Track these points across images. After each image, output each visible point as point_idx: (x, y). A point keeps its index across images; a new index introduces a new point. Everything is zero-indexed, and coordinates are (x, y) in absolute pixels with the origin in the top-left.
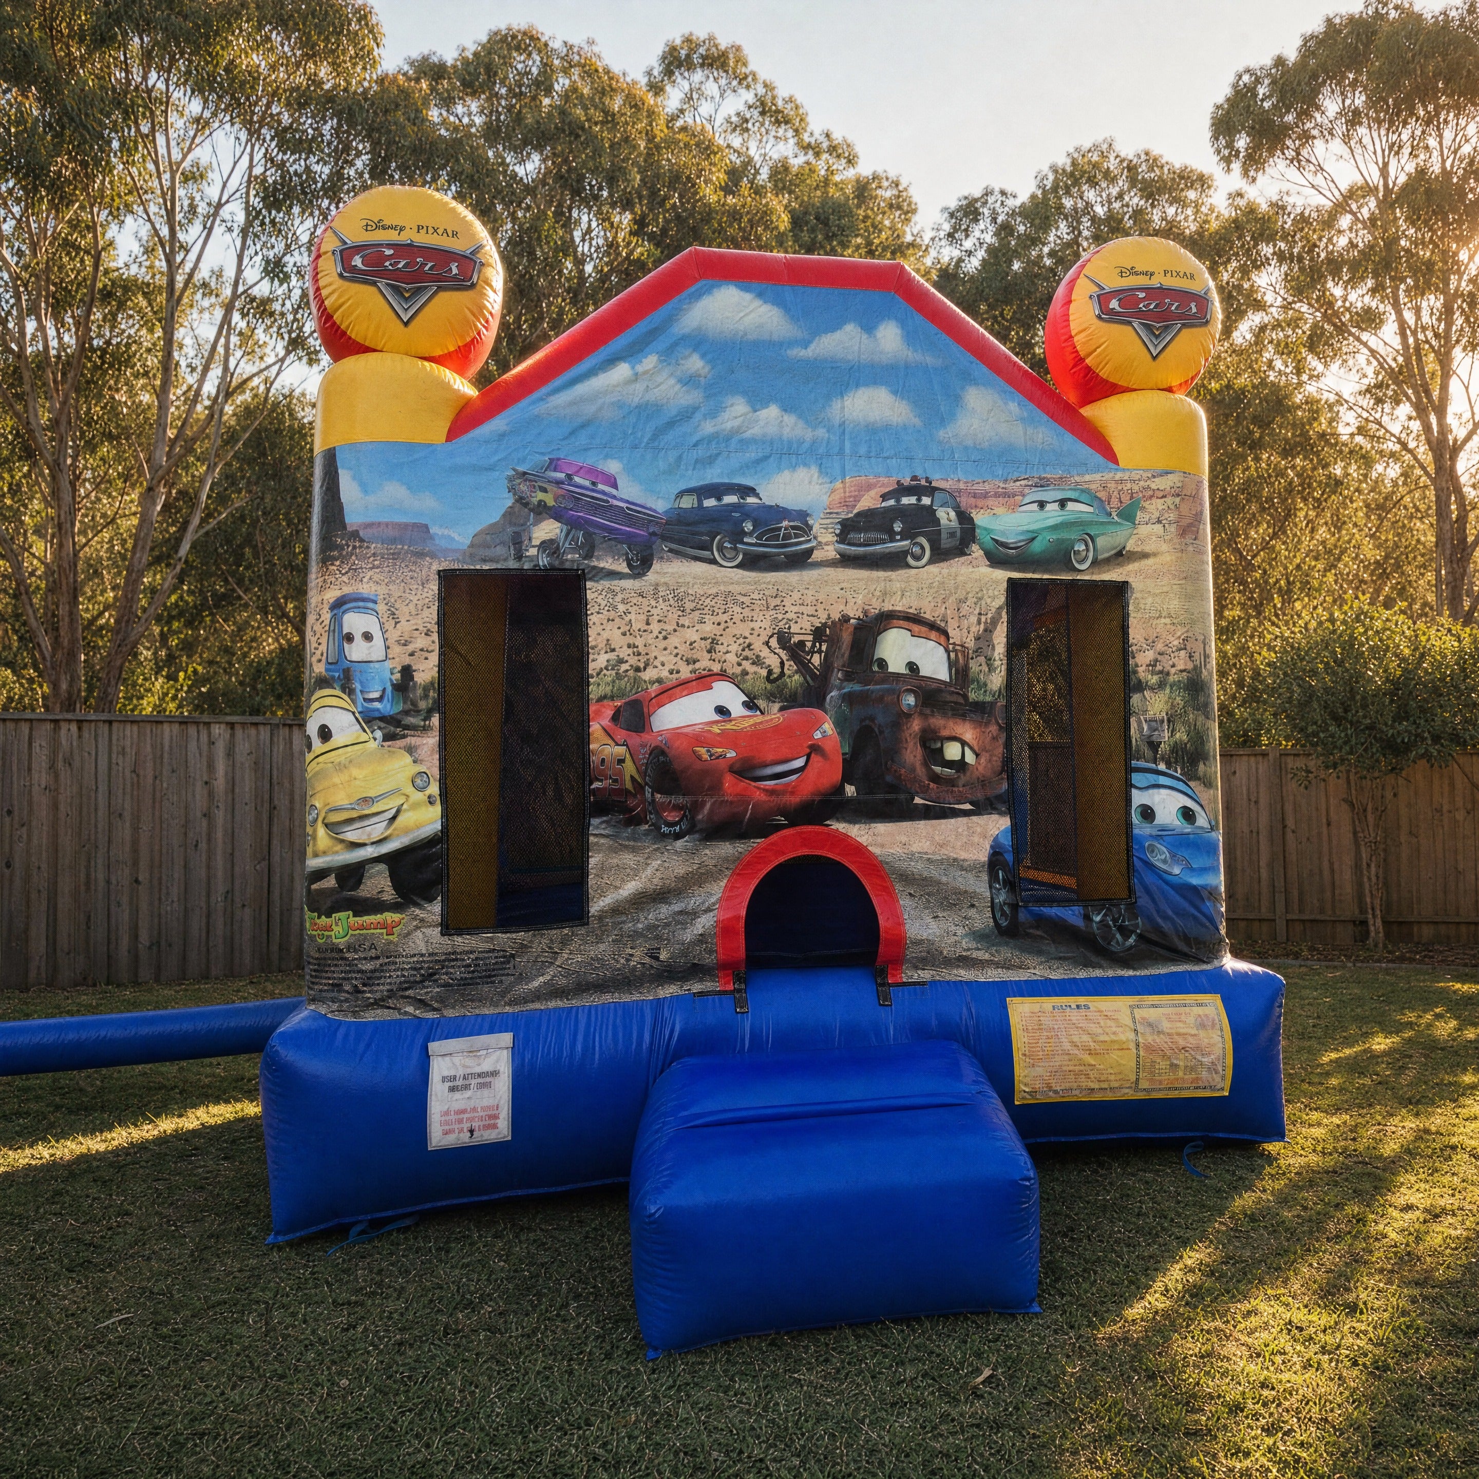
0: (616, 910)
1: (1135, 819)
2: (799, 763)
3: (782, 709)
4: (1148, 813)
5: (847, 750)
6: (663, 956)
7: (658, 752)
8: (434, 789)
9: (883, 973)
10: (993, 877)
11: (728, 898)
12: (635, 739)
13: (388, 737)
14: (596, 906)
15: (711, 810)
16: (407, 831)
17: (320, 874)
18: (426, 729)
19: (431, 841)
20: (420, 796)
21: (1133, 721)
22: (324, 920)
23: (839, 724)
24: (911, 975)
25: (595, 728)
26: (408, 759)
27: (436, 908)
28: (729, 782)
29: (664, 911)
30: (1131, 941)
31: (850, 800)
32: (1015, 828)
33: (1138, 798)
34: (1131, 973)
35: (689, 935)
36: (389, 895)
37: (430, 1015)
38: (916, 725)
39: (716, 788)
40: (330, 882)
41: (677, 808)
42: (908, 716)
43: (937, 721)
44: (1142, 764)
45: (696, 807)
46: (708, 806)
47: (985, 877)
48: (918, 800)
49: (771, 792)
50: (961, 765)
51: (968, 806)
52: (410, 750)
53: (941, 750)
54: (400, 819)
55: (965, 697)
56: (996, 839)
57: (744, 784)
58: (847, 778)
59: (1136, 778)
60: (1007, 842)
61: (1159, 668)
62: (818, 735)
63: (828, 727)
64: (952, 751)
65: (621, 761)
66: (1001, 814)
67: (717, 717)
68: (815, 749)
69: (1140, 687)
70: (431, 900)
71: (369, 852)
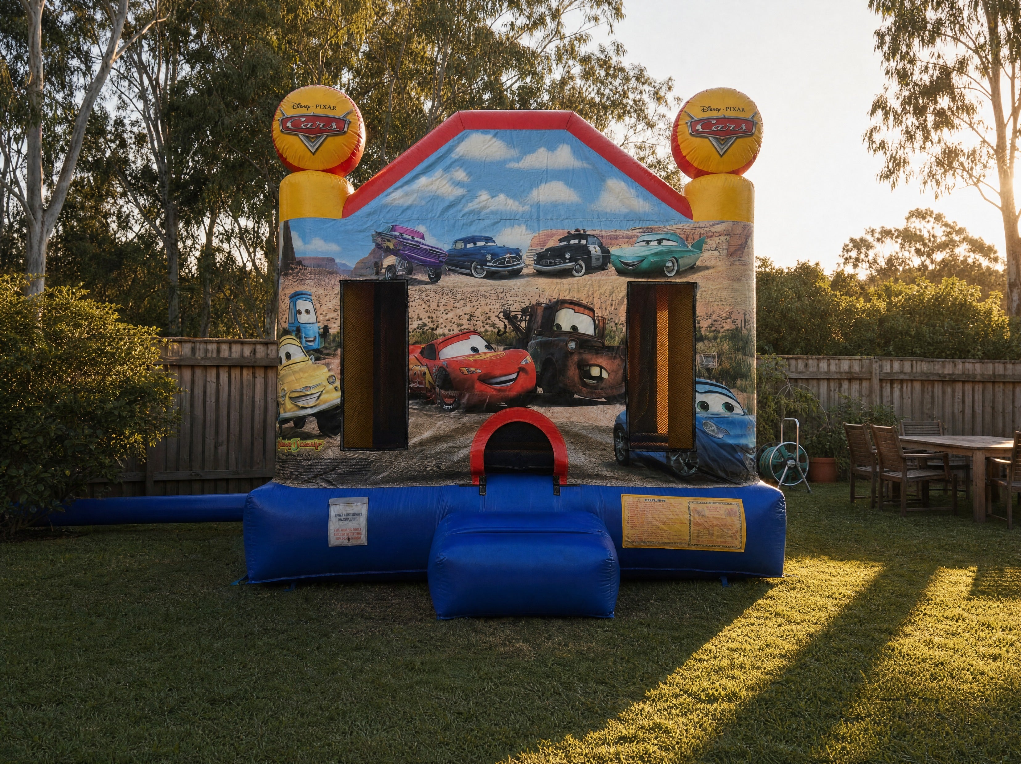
0: (421, 444)
1: (698, 409)
2: (514, 376)
3: (505, 349)
4: (705, 406)
5: (539, 370)
6: (443, 467)
7: (442, 369)
8: (338, 384)
9: (557, 480)
10: (616, 437)
11: (476, 441)
12: (431, 363)
13: (317, 359)
14: (411, 442)
15: (468, 399)
16: (325, 402)
17: (287, 420)
18: (334, 355)
19: (336, 408)
20: (331, 387)
21: (698, 357)
22: (287, 442)
23: (534, 357)
24: (570, 481)
25: (411, 357)
26: (326, 369)
27: (338, 438)
28: (478, 385)
29: (444, 445)
30: (693, 471)
31: (540, 395)
32: (628, 411)
33: (699, 398)
34: (692, 487)
35: (456, 458)
36: (317, 431)
37: (331, 487)
38: (576, 358)
39: (471, 388)
40: (291, 424)
41: (451, 397)
42: (572, 353)
43: (587, 356)
44: (702, 380)
45: (461, 396)
46: (466, 397)
47: (612, 435)
48: (576, 396)
49: (499, 390)
50: (600, 378)
51: (604, 400)
52: (327, 365)
53: (589, 371)
54: (321, 398)
55: (603, 344)
56: (618, 417)
57: (484, 387)
58: (538, 385)
59: (699, 388)
60: (624, 418)
61: (713, 328)
62: (523, 363)
63: (529, 359)
64: (595, 372)
65: (424, 374)
66: (621, 404)
67: (472, 353)
68: (522, 370)
69: (702, 339)
70: (336, 434)
71: (309, 411)
